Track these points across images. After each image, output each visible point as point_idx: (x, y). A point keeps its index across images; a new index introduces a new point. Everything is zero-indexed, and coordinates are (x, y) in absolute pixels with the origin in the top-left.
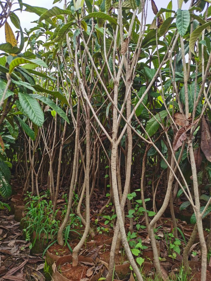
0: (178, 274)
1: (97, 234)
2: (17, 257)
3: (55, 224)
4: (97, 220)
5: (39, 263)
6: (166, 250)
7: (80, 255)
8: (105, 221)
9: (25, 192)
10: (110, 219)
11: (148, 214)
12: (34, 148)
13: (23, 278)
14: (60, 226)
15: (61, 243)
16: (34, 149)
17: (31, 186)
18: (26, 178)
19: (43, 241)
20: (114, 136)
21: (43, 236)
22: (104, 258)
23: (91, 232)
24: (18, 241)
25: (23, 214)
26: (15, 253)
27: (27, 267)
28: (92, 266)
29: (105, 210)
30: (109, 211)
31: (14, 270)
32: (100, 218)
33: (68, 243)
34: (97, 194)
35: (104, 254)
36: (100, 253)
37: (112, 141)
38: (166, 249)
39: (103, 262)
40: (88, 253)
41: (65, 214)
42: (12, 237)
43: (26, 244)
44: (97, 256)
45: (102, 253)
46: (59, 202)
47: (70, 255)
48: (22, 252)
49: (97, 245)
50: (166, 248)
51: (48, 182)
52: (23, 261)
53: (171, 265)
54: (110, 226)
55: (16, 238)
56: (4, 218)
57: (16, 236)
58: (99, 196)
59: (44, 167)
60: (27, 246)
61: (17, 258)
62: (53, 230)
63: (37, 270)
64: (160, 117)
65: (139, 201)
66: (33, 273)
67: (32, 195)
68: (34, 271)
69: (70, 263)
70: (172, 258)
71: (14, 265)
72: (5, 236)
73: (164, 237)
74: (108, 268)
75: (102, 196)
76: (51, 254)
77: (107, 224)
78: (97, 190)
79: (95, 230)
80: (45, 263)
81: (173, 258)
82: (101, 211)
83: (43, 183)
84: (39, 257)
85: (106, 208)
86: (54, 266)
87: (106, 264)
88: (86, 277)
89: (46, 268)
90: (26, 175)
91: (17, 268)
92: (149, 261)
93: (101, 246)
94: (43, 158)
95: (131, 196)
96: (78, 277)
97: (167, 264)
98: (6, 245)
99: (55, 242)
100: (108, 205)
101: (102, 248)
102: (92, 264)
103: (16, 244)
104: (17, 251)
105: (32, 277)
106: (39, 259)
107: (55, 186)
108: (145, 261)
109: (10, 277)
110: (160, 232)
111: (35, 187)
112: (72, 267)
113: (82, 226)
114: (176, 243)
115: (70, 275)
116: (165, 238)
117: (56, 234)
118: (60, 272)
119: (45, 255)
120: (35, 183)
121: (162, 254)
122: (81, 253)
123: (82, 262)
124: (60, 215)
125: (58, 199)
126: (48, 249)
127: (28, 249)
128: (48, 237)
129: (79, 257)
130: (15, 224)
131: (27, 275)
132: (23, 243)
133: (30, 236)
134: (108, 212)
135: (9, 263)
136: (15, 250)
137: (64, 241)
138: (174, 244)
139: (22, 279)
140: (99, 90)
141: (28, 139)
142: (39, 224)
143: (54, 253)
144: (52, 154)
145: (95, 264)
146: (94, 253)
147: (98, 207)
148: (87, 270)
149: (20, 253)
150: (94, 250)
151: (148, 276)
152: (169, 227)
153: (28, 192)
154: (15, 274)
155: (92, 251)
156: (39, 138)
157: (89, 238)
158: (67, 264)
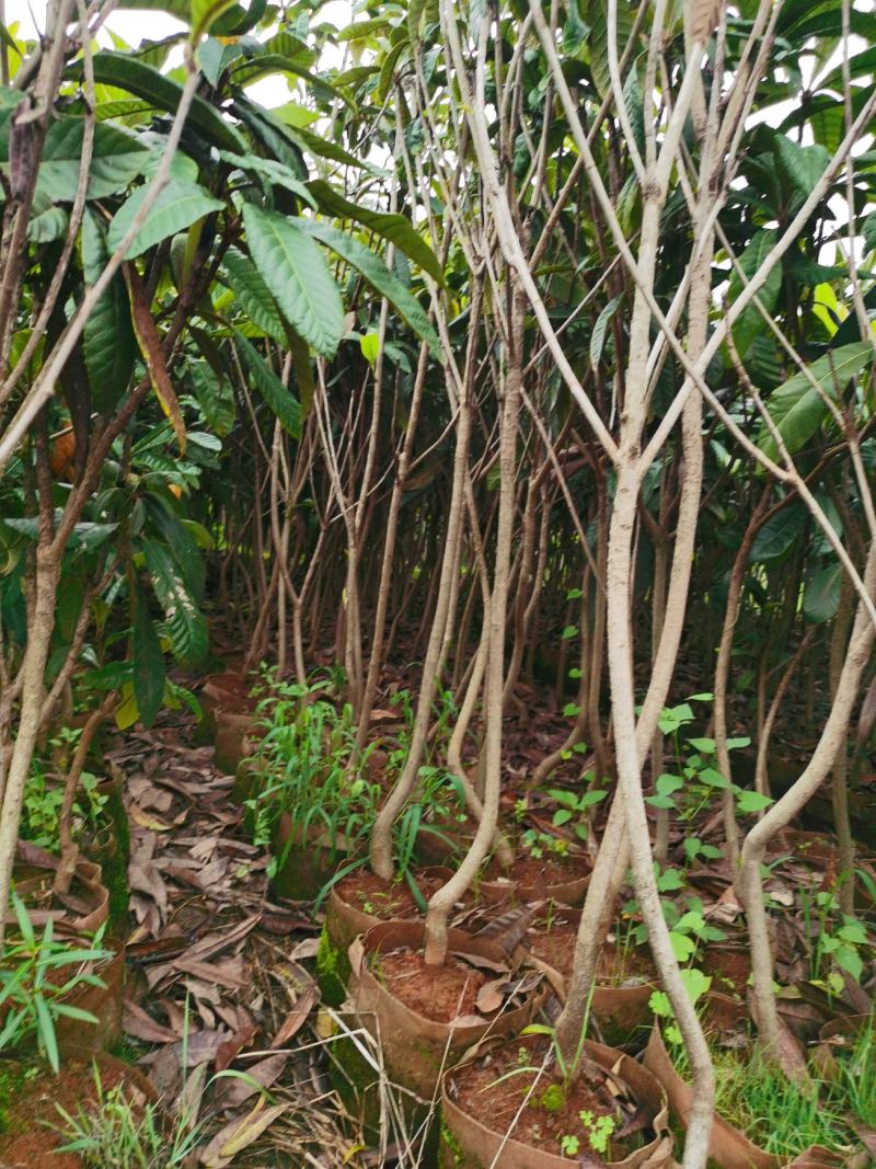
0: (847, 1059)
1: (522, 857)
2: (223, 902)
3: (362, 798)
4: (523, 805)
5: (301, 934)
6: (801, 958)
7: (454, 924)
8: (553, 813)
9: (253, 665)
10: (575, 807)
11: (736, 800)
12: (290, 493)
13: (243, 977)
14: (378, 807)
15: (384, 868)
16: (290, 498)
17: (277, 647)
18: (256, 613)
19: (317, 853)
20: (630, 434)
21: (315, 838)
22: (548, 951)
23: (500, 845)
24: (225, 842)
25: (246, 746)
26: (214, 883)
27: (258, 942)
28: (500, 975)
29: (554, 772)
30: (571, 777)
31: (209, 943)
32: (536, 800)
33: (409, 875)
34: (527, 703)
35: (545, 939)
36: (531, 930)
37: (618, 455)
38: (804, 952)
39: (543, 967)
40: (486, 923)
41: (399, 764)
42: (204, 824)
43: (254, 858)
44: (521, 942)
45: (539, 933)
46: (378, 717)
47: (417, 919)
48: (238, 884)
49: (523, 899)
50: (799, 947)
51: (338, 639)
52: (245, 917)
53: (821, 1020)
54: (574, 831)
55: (217, 831)
56: (178, 755)
57: (217, 824)
58: (532, 714)
59: (324, 580)
60: (256, 866)
61: (223, 906)
62: (354, 818)
63: (293, 957)
64: (834, 374)
65: (704, 744)
66: (277, 967)
67: (278, 677)
68: (282, 960)
69: (415, 949)
70: (824, 993)
71: (212, 926)
72: (181, 819)
73: (794, 905)
74: (561, 991)
75: (543, 715)
76: (347, 905)
77: (563, 825)
78: (525, 687)
79: (515, 842)
80: (324, 938)
81: (829, 992)
82: (538, 772)
83: (318, 641)
84: (301, 914)
85: (561, 761)
86: (356, 951)
87: (556, 976)
88: (477, 1011)
89: (324, 955)
90: (256, 602)
91: (222, 938)
92: (730, 992)
93: (536, 905)
94: (322, 535)
95: (669, 719)
96: (446, 1007)
97: (804, 1014)
98: (184, 851)
99: (359, 862)
100: (571, 749)
101: (541, 913)
102: (500, 967)
103: (220, 851)
104: (222, 878)
105: (274, 981)
106: (301, 920)
107: (366, 656)
108: (713, 986)
109: (198, 965)
110: (779, 884)
111: (290, 650)
112: (422, 964)
113: (463, 818)
114: (845, 933)
115: (414, 993)
116: (796, 911)
117: (366, 835)
118: (376, 976)
119: (322, 910)
120: (290, 638)
121: (783, 971)
122: (459, 920)
123: (461, 954)
124: (382, 768)
125: (375, 706)
126: (337, 885)
127: (261, 878)
128: (334, 842)
129: (450, 934)
130: (217, 782)
131: (255, 970)
132: (244, 855)
133: (269, 831)
134: (567, 779)
135: (194, 918)
136: (217, 876)
137: (397, 865)
138: (838, 937)
139: (238, 979)
140: (563, 248)
141: (266, 455)
142: (303, 787)
143: (359, 903)
144: (358, 521)
145: (510, 968)
146: (507, 927)
147: (529, 756)
148: (479, 986)
149: (233, 887)
150: (510, 915)
151: (724, 1049)
152: (814, 867)
153: (264, 665)
154: (213, 960)
155: (499, 919)
156: (311, 451)
157: (491, 867)
158: (404, 951)
